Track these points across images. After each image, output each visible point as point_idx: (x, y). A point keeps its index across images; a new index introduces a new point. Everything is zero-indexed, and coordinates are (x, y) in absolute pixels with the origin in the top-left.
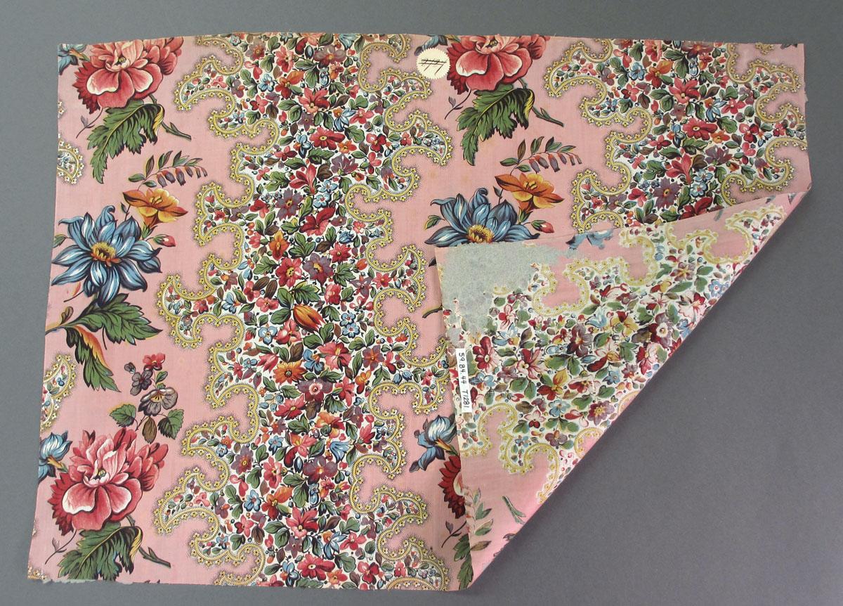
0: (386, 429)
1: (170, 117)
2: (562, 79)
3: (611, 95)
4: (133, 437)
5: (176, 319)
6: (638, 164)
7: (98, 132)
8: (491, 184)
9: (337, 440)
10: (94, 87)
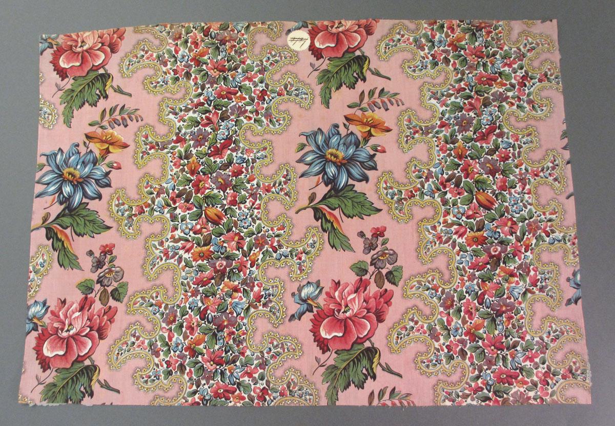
0: (271, 292)
1: (117, 81)
2: (389, 48)
3: (423, 58)
4: (93, 302)
5: (122, 219)
6: (444, 104)
7: (68, 93)
8: (341, 121)
9: (237, 300)
10: (64, 62)
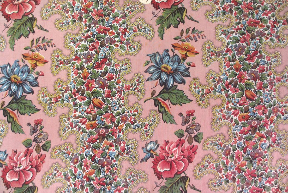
0: (130, 147)
1: (40, 22)
2: (198, 3)
3: (218, 9)
4: (32, 152)
5: (46, 105)
6: (229, 38)
7: (11, 30)
8: (170, 47)
9: (111, 151)
10: (8, 10)
